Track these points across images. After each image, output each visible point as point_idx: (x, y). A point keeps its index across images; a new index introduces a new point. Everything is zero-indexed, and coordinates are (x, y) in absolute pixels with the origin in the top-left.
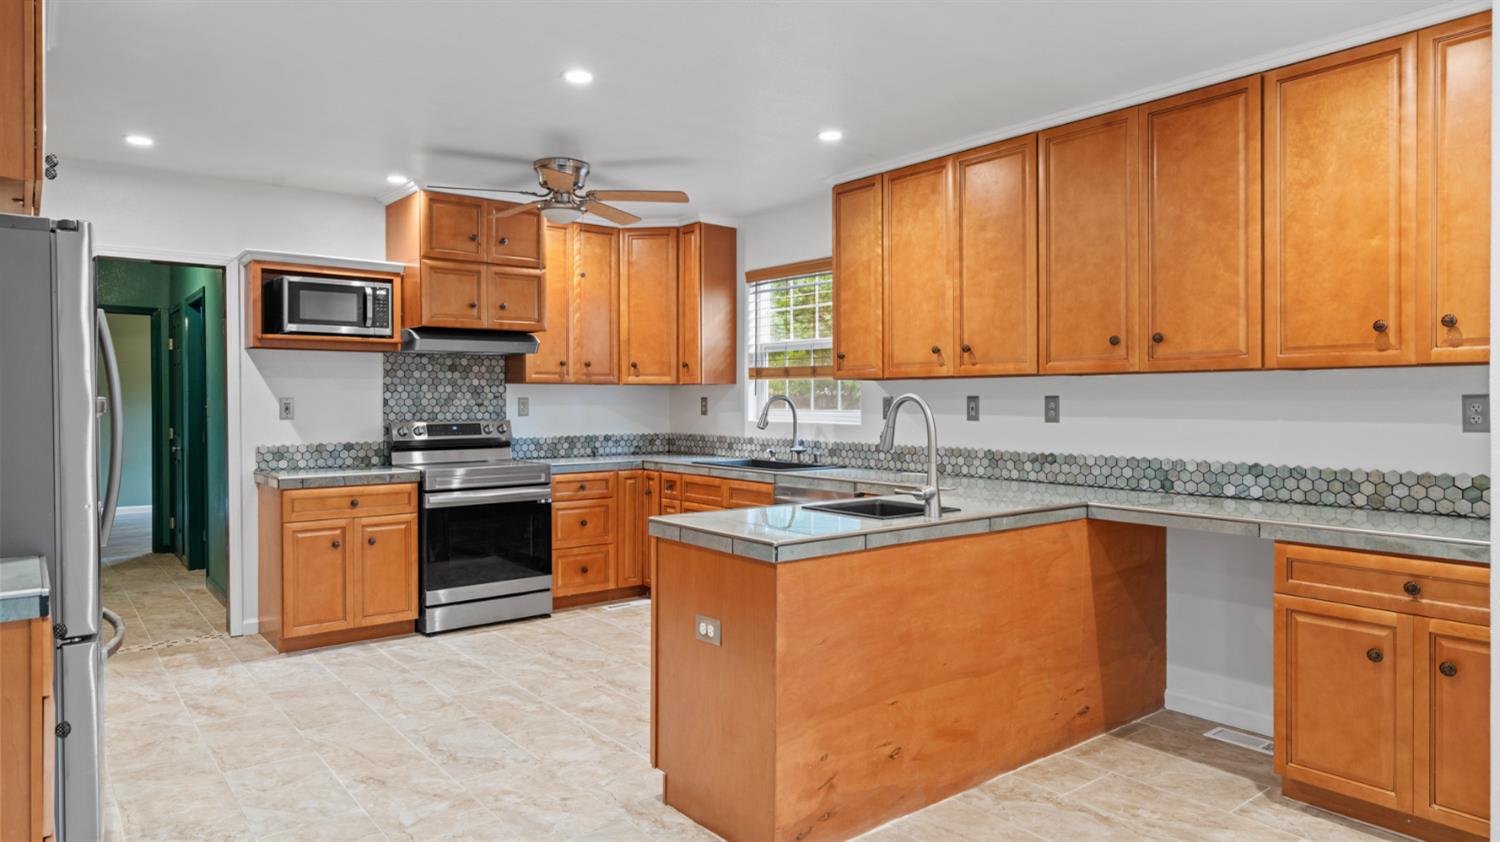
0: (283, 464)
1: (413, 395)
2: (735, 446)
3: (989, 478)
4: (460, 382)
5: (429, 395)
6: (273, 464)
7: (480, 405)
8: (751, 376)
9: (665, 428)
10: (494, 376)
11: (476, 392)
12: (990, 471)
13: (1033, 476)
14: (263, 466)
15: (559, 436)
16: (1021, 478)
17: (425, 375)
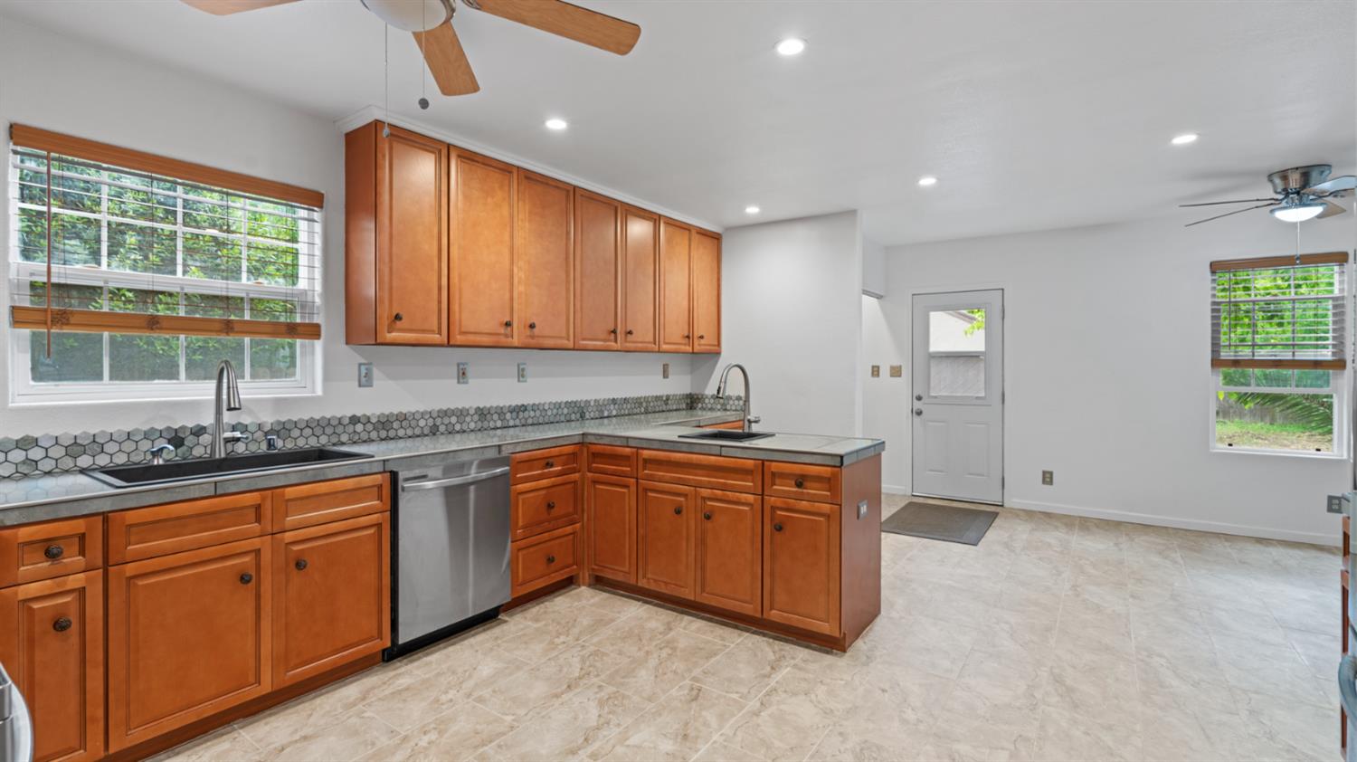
3: (479, 430)
8: (16, 322)
13: (511, 423)
16: (504, 425)
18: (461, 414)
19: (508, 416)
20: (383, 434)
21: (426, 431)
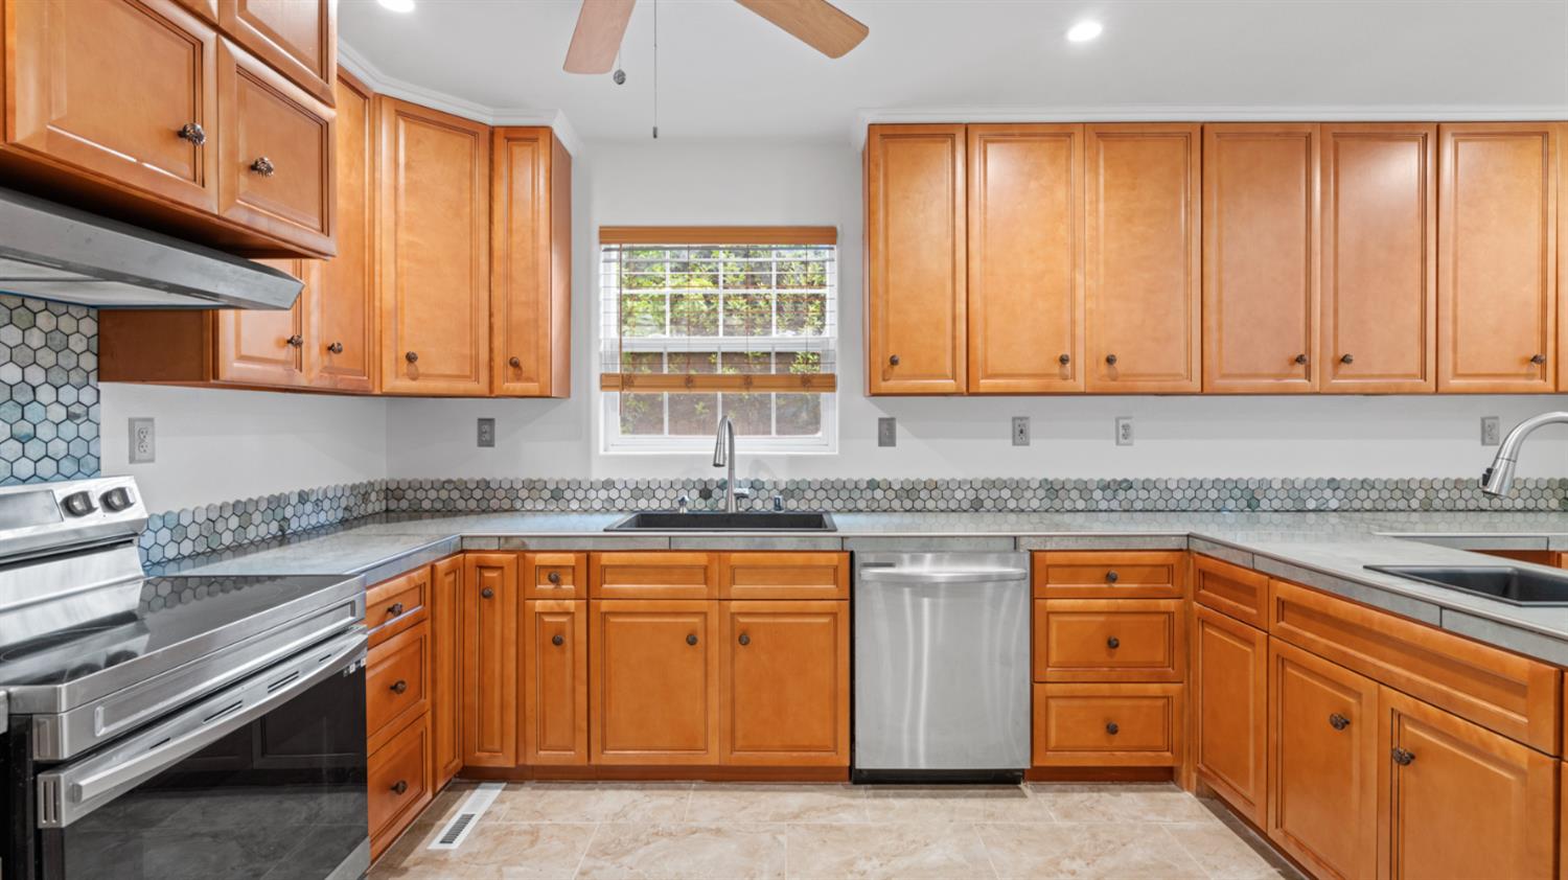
2: (568, 494)
3: (1046, 511)
7: (22, 440)
8: (603, 387)
9: (379, 469)
10: (67, 360)
11: (14, 402)
12: (1047, 503)
13: (1103, 505)
15: (218, 503)
16: (1089, 507)
18: (1018, 487)
19: (1098, 494)
20: (908, 504)
21: (965, 505)
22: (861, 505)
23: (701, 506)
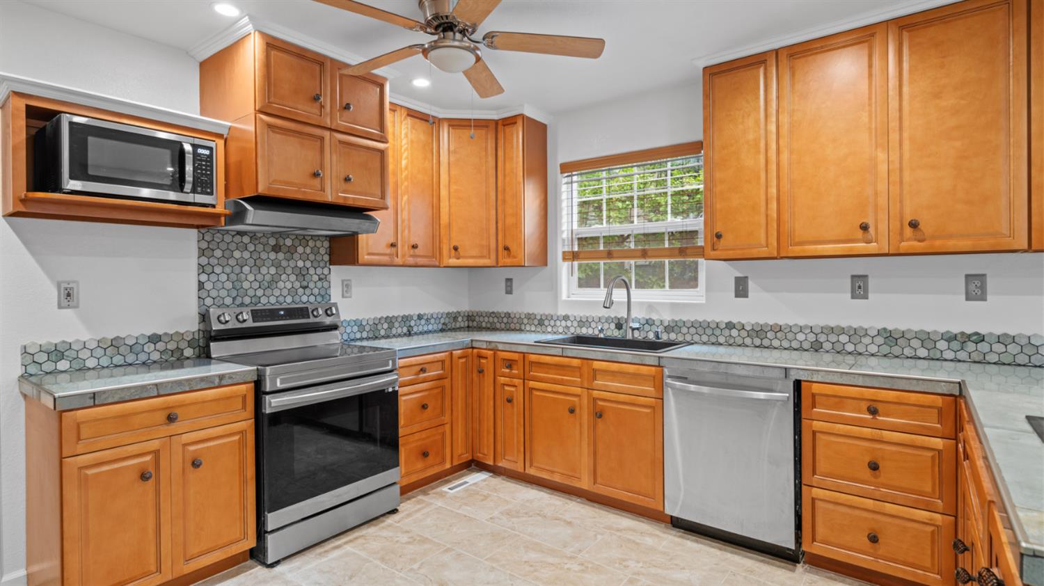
0: (63, 365)
1: (233, 277)
2: (546, 323)
3: (885, 356)
4: (284, 263)
5: (251, 278)
6: (48, 367)
7: (305, 288)
8: (564, 259)
9: (465, 306)
10: (318, 258)
11: (301, 274)
12: (885, 349)
13: (949, 355)
14: (32, 369)
15: (379, 317)
16: (932, 356)
17: (246, 255)
18: (856, 334)
19: (942, 345)
20: (757, 342)
21: (806, 345)
22: (722, 340)
23: (616, 334)
